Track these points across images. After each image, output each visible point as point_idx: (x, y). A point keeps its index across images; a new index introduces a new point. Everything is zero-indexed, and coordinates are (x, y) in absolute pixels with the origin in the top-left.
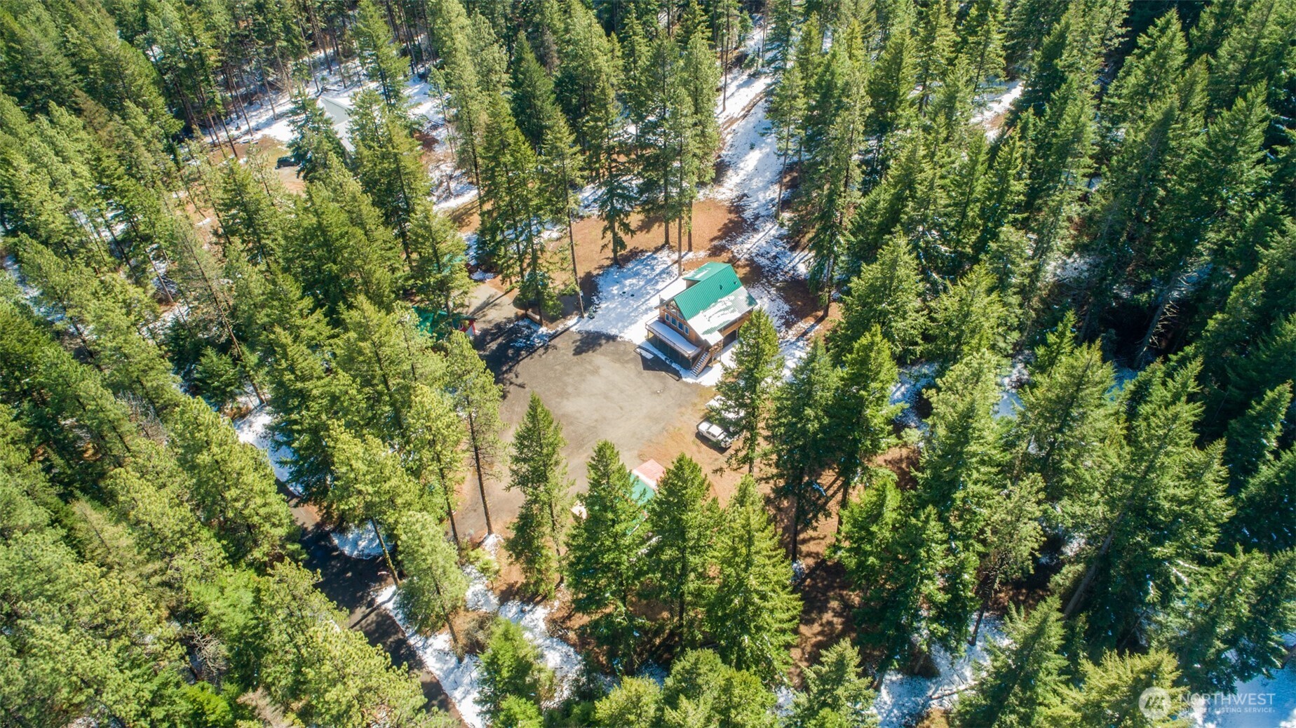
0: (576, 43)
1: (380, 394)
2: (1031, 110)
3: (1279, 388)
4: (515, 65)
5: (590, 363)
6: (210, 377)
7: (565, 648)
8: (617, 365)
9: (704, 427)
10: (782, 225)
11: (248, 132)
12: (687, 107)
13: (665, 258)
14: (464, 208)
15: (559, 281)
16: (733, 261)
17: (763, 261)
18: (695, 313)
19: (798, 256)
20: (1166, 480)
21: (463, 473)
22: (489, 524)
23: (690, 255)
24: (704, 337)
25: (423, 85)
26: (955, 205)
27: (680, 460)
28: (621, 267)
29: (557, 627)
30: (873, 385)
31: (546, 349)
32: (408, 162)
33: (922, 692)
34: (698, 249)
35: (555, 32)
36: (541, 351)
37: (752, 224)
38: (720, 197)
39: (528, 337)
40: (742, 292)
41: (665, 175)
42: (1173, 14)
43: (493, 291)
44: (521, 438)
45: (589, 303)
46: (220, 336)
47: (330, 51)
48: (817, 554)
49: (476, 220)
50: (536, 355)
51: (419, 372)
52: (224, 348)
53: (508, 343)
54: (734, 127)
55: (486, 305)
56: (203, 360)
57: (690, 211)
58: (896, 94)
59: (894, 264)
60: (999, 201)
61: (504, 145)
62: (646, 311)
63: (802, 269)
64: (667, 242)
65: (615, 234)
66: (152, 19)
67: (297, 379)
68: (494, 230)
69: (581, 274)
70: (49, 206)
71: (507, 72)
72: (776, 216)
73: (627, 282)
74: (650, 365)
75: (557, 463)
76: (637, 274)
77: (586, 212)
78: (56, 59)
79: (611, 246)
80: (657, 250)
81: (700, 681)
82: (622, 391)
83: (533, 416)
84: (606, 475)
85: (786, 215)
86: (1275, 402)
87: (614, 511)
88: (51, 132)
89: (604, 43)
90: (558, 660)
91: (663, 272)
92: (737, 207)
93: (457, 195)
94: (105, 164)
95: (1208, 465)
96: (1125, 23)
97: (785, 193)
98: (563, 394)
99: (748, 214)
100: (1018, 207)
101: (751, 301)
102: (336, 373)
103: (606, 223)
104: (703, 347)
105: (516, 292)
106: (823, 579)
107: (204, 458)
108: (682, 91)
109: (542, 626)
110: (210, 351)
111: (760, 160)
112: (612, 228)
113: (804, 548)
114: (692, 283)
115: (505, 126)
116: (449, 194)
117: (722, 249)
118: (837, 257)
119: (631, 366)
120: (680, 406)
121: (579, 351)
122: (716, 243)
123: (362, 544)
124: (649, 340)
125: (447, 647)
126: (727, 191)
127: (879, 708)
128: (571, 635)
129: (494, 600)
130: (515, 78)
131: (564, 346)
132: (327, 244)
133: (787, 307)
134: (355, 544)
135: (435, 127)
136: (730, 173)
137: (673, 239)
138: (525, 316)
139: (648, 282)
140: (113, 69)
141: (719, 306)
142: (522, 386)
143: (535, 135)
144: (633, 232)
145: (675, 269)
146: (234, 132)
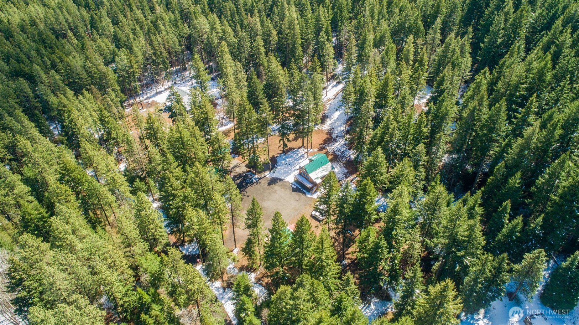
0: (272, 72)
1: (200, 196)
2: (432, 103)
3: (507, 202)
4: (249, 79)
5: (273, 189)
6: (137, 189)
7: (261, 288)
8: (283, 190)
9: (314, 213)
10: (346, 140)
11: (146, 99)
12: (311, 98)
13: (302, 151)
14: (228, 130)
15: (263, 158)
16: (327, 153)
17: (338, 153)
18: (312, 172)
19: (351, 152)
20: (461, 229)
21: (227, 225)
22: (235, 244)
23: (312, 150)
24: (315, 181)
25: (212, 82)
26: (403, 136)
27: (302, 217)
28: (286, 154)
29: (259, 281)
30: (368, 197)
31: (257, 183)
32: (210, 115)
33: (386, 306)
34: (314, 148)
35: (264, 67)
36: (255, 184)
37: (335, 139)
38: (324, 129)
39: (251, 179)
40: (330, 164)
41: (303, 121)
42: (487, 69)
43: (238, 161)
44: (249, 211)
45: (273, 167)
46: (142, 175)
47: (178, 68)
48: (352, 258)
49: (232, 135)
50: (253, 185)
51: (214, 189)
52: (142, 179)
53: (243, 181)
54: (330, 102)
55: (235, 166)
56: (135, 183)
57: (311, 134)
58: (386, 95)
59: (377, 157)
60: (420, 134)
61: (245, 110)
62: (294, 171)
63: (353, 157)
64: (303, 145)
65: (284, 142)
66: (117, 59)
67: (173, 190)
68: (240, 140)
69: (271, 156)
70: (84, 127)
71: (246, 81)
72: (344, 137)
73: (288, 160)
74: (295, 190)
75: (261, 221)
76: (291, 157)
77: (273, 133)
78: (82, 72)
79: (282, 146)
80: (299, 148)
81: (304, 283)
82: (284, 199)
83: (253, 204)
84: (278, 222)
85: (348, 136)
86: (506, 206)
87: (280, 234)
88: (83, 100)
89: (282, 72)
90: (259, 291)
91: (301, 156)
92: (330, 133)
93: (225, 125)
94: (103, 113)
95: (475, 225)
96: (470, 71)
97: (347, 128)
98: (263, 200)
99: (334, 135)
100: (426, 137)
101: (333, 168)
102: (186, 188)
103: (281, 138)
104: (314, 184)
105: (247, 162)
106: (353, 267)
107: (143, 213)
108: (310, 93)
109: (253, 280)
110: (138, 180)
111: (339, 116)
112: (283, 139)
113: (347, 256)
114: (311, 161)
115: (245, 104)
116: (222, 125)
117: (324, 148)
118: (364, 152)
119: (288, 190)
120: (305, 205)
121: (269, 184)
122: (321, 146)
123: (190, 250)
124: (295, 181)
125: (220, 286)
126: (326, 127)
127: (370, 311)
128: (263, 283)
129: (236, 270)
130: (249, 84)
131: (264, 182)
132: (183, 143)
133: (346, 171)
134: (187, 250)
135: (217, 99)
136: (328, 120)
137: (305, 144)
138: (250, 171)
139: (296, 160)
140: (103, 77)
141: (321, 169)
142: (248, 196)
143: (256, 104)
144: (291, 141)
145: (306, 155)
146: (141, 99)
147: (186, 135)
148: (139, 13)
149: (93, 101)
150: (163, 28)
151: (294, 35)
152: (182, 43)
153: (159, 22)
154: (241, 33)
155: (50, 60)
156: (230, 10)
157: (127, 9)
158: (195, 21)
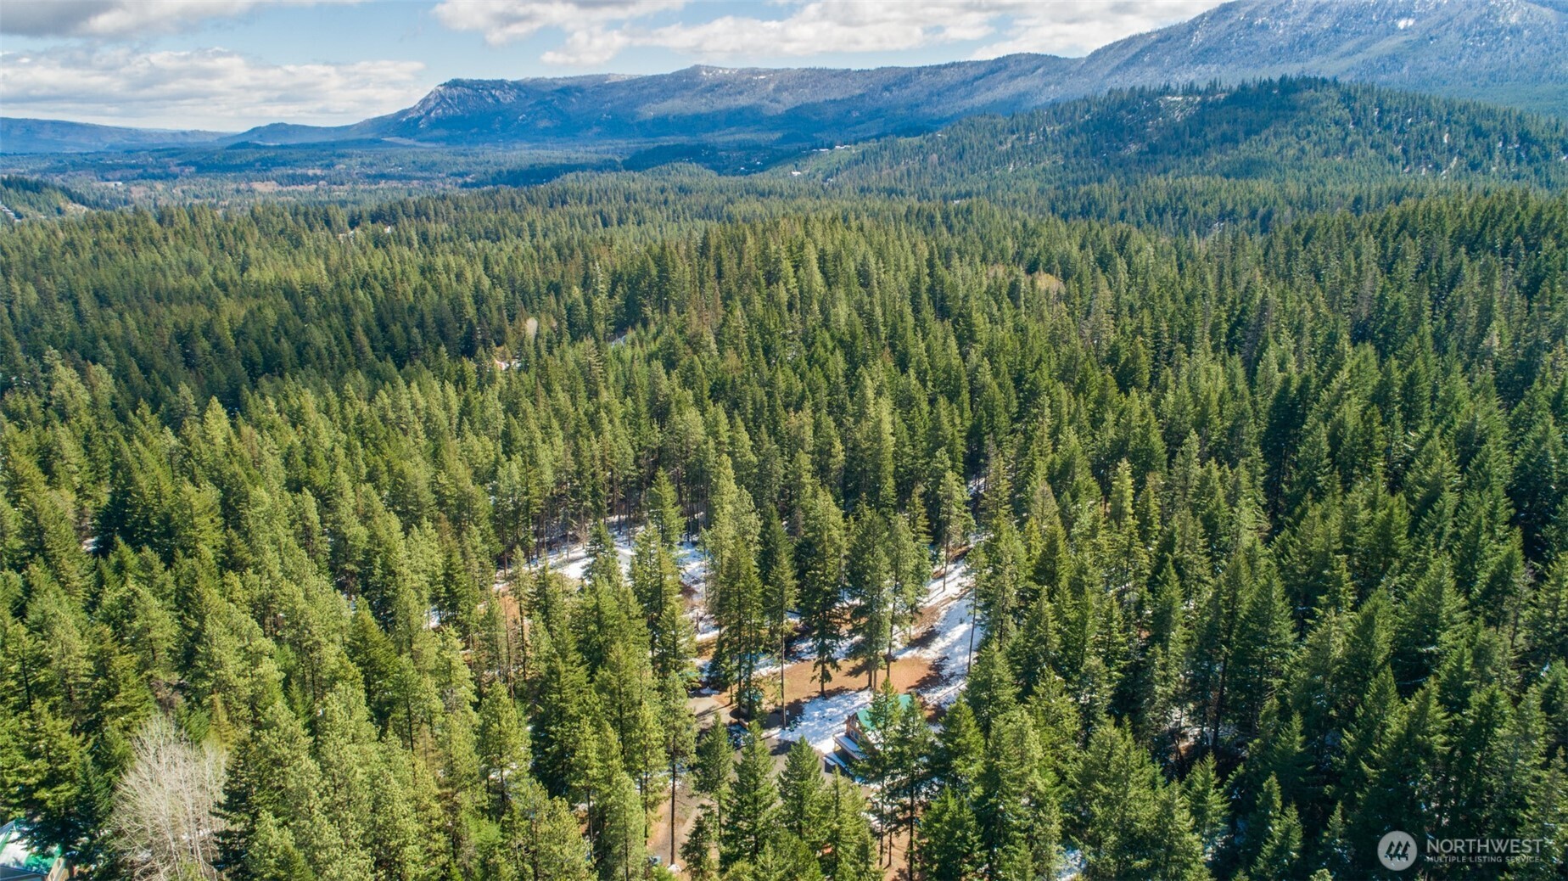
4: (765, 527)
13: (866, 698)
14: (706, 642)
22: (673, 859)
25: (694, 549)
28: (825, 698)
37: (946, 680)
38: (925, 657)
39: (736, 738)
43: (715, 703)
45: (792, 720)
47: (623, 517)
49: (712, 652)
54: (950, 604)
55: (708, 712)
57: (893, 665)
64: (870, 684)
65: (824, 668)
69: (791, 699)
73: (828, 710)
76: (837, 706)
79: (819, 677)
80: (860, 690)
92: (937, 666)
93: (703, 632)
99: (946, 672)
105: (734, 706)
111: (966, 632)
112: (822, 662)
116: (697, 631)
117: (917, 695)
121: (775, 752)
122: (912, 690)
124: (836, 752)
126: (931, 653)
132: (599, 622)
135: (697, 582)
136: (938, 639)
138: (739, 723)
147: (609, 605)
148: (563, 398)
149: (435, 544)
150: (607, 427)
151: (878, 452)
152: (642, 462)
153: (603, 414)
154: (767, 445)
155: (367, 465)
156: (754, 402)
157: (541, 391)
158: (677, 418)
